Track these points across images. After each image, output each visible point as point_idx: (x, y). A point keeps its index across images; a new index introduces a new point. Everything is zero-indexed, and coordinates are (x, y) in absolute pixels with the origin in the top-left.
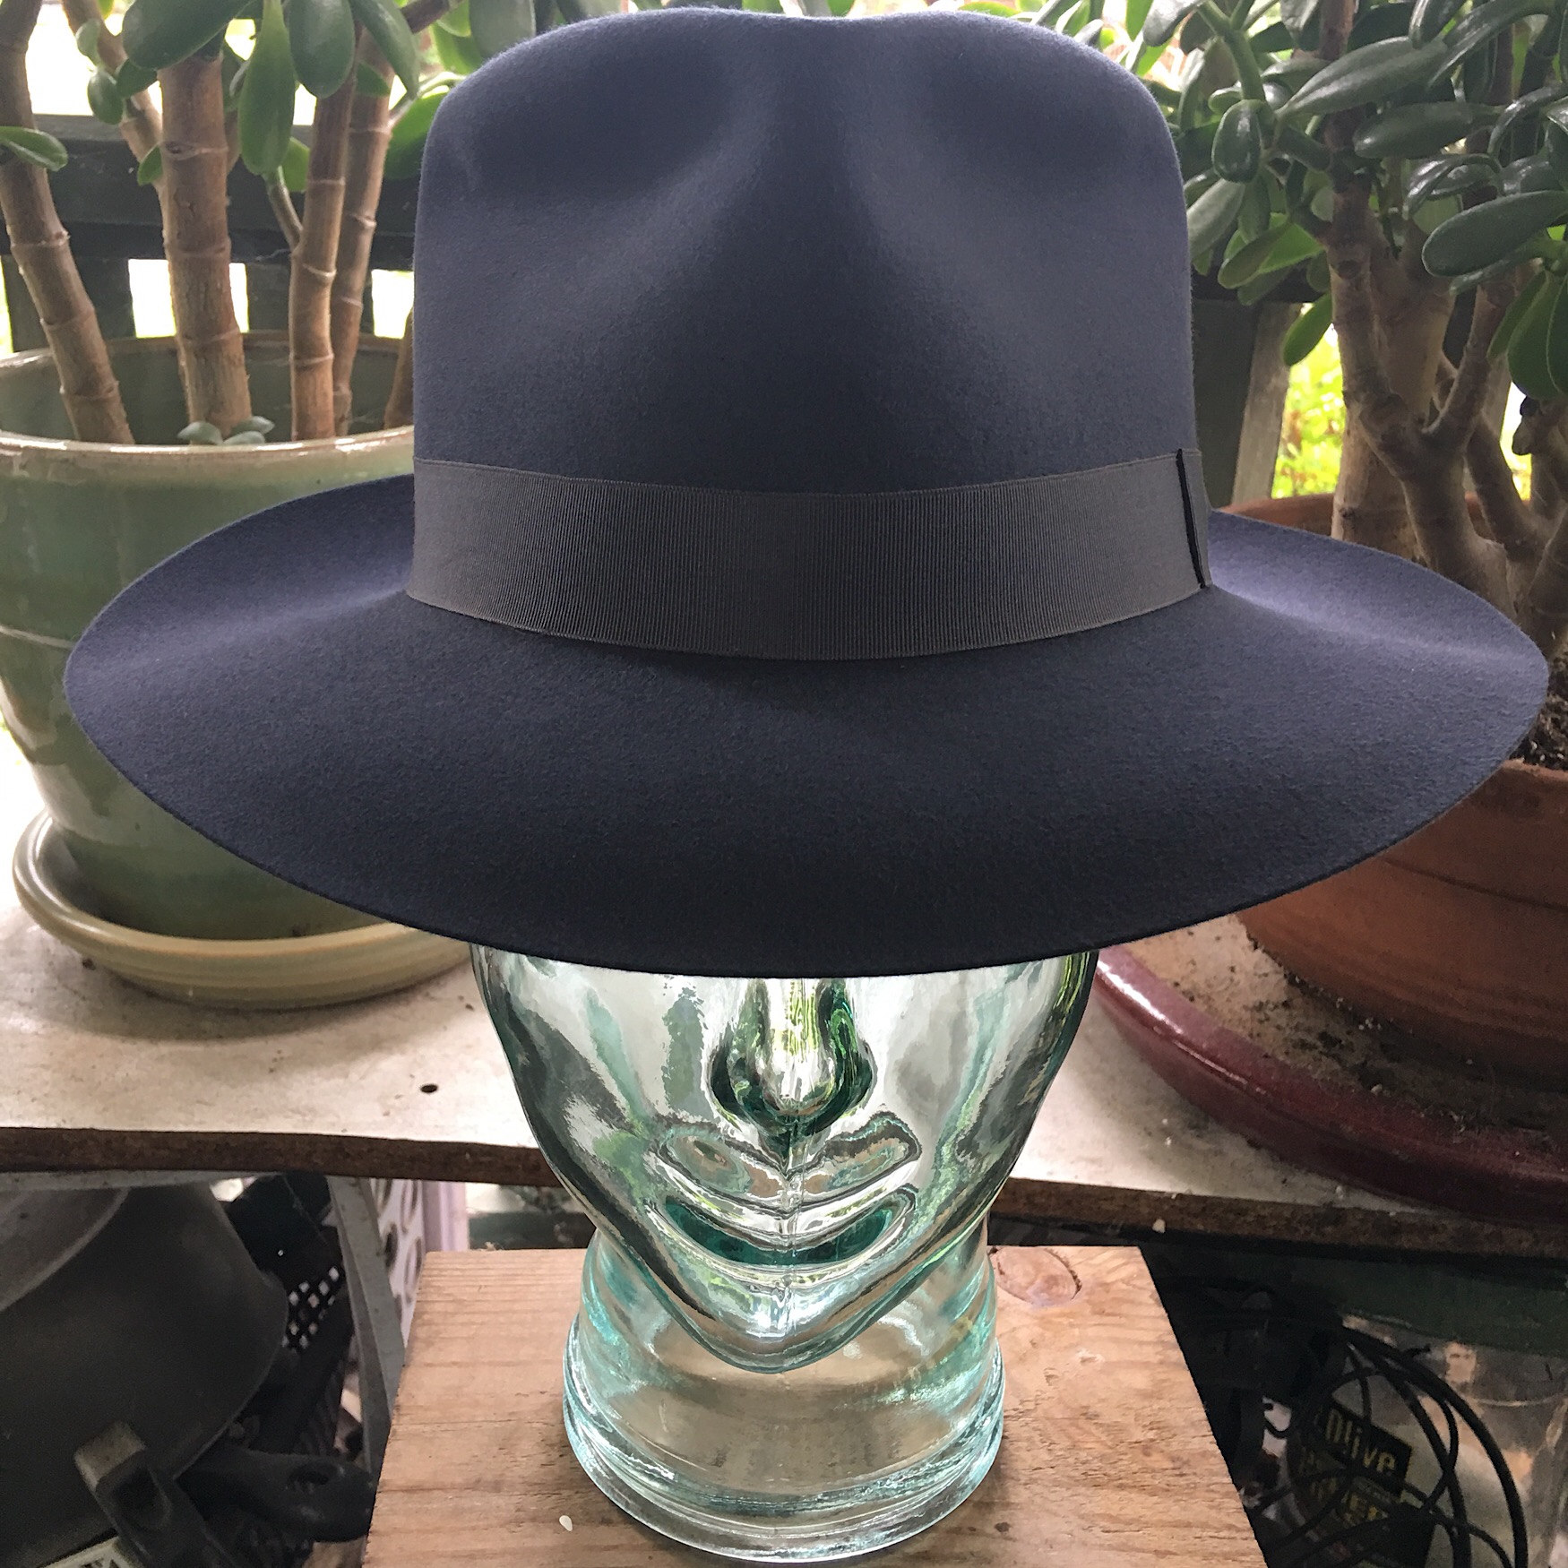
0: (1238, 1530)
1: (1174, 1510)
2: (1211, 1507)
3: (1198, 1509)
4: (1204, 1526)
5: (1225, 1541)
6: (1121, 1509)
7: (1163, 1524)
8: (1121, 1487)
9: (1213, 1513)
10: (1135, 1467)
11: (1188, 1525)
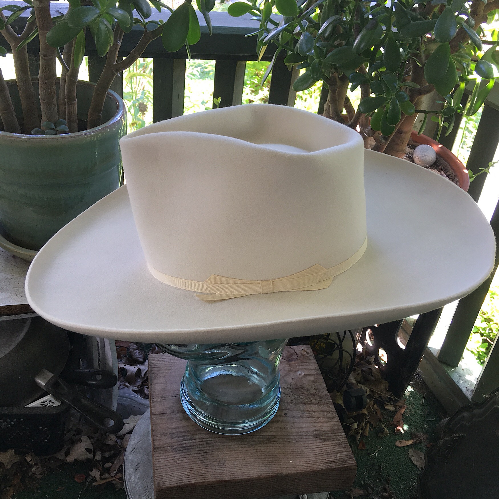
0: (333, 412)
1: (320, 408)
2: (328, 407)
3: (325, 407)
4: (327, 411)
5: (331, 414)
6: (310, 409)
7: (318, 411)
8: (309, 404)
9: (328, 409)
10: (312, 399)
11: (323, 411)
